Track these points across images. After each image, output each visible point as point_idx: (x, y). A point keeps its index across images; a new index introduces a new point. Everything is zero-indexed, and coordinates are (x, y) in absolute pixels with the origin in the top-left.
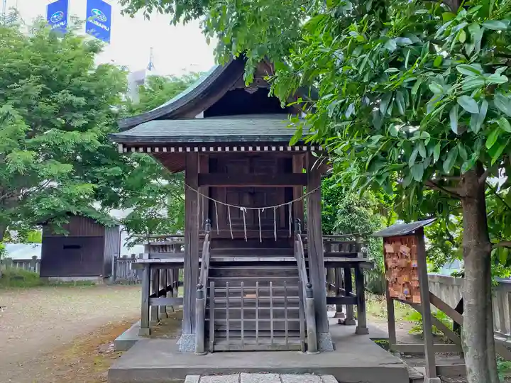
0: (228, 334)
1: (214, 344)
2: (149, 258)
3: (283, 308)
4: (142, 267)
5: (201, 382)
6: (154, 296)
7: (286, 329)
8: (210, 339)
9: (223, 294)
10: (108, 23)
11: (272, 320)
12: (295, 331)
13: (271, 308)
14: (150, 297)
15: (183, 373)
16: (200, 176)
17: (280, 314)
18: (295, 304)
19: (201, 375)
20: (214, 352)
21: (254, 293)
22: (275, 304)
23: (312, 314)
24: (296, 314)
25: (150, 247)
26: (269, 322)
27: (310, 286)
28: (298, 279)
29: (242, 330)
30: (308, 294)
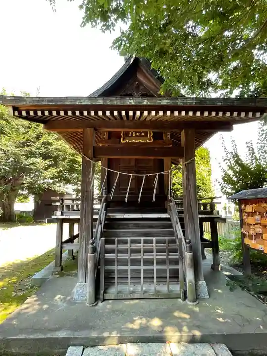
1: (105, 292)
2: (61, 215)
3: (165, 257)
5: (83, 355)
7: (168, 276)
8: (101, 289)
9: (112, 251)
13: (154, 257)
14: (62, 243)
15: (66, 343)
16: (95, 149)
19: (85, 346)
20: (104, 300)
23: (191, 267)
24: (176, 262)
26: (153, 270)
27: (190, 242)
28: (173, 232)
29: (129, 277)
30: (188, 248)
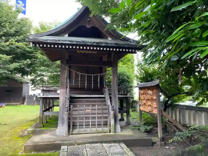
0: (78, 127)
2: (43, 95)
3: (101, 115)
4: (40, 99)
5: (68, 149)
6: (45, 111)
7: (102, 124)
10: (25, 7)
11: (97, 120)
12: (106, 124)
13: (96, 116)
14: (43, 111)
16: (67, 60)
17: (100, 118)
18: (106, 114)
19: (68, 146)
20: (72, 134)
21: (90, 109)
22: (98, 114)
23: (113, 118)
24: (107, 118)
25: (43, 91)
26: (95, 121)
27: (113, 106)
28: (106, 104)
29: (84, 125)
30: (112, 110)
